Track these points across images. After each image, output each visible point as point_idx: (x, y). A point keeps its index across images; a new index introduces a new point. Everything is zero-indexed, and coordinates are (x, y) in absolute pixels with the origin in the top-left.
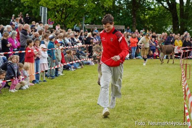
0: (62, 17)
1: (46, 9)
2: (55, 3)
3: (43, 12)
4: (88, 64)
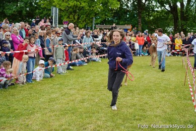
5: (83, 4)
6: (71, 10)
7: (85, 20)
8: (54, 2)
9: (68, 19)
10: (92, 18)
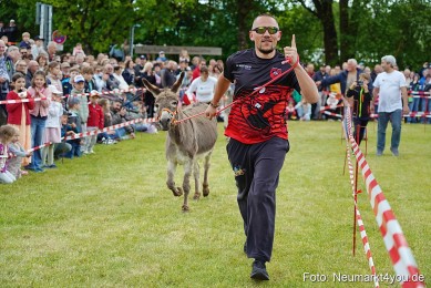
0: (83, 28)
1: (50, 9)
3: (44, 15)
4: (145, 130)
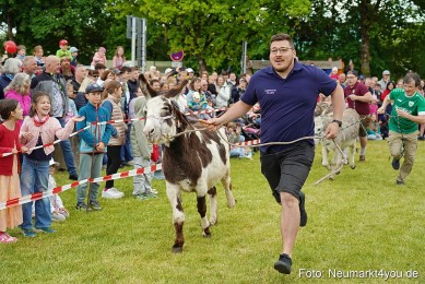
0: (196, 44)
2: (175, 9)
5: (217, 8)
6: (186, 23)
7: (224, 48)
8: (144, 4)
9: (180, 48)
10: (241, 43)
